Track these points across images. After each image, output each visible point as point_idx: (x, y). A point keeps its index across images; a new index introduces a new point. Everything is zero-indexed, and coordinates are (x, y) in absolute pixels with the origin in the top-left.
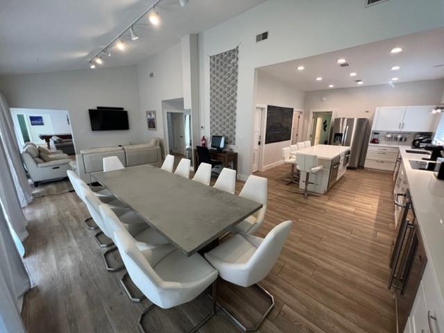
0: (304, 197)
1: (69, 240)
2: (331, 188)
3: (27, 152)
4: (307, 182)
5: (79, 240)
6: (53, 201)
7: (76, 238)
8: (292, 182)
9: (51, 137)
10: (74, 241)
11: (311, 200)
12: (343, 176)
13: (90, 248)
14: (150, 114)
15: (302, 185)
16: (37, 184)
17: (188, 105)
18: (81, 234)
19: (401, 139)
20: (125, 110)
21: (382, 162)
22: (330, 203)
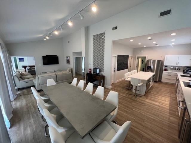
0: (135, 97)
1: (30, 119)
2: (147, 92)
3: (16, 76)
4: (136, 90)
5: (34, 119)
6: (24, 98)
7: (33, 118)
8: (129, 89)
9: (26, 67)
10: (32, 119)
11: (139, 99)
12: (152, 86)
13: (39, 123)
14: (68, 58)
15: (134, 91)
16: (19, 89)
17: (83, 55)
18: (36, 116)
19: (178, 69)
20: (57, 56)
21: (170, 79)
22: (147, 100)
